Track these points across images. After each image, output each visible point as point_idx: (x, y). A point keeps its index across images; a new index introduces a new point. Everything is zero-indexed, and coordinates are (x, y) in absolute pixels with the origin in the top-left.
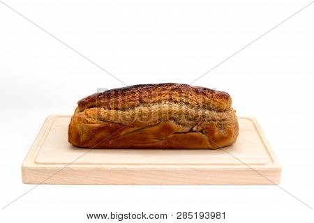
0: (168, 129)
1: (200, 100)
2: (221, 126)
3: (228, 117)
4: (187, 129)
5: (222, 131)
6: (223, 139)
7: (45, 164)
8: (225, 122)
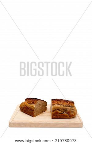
0: (57, 113)
1: (66, 104)
2: (72, 112)
3: (74, 109)
4: (62, 112)
5: (72, 113)
6: (73, 115)
7: (16, 121)
8: (74, 110)
